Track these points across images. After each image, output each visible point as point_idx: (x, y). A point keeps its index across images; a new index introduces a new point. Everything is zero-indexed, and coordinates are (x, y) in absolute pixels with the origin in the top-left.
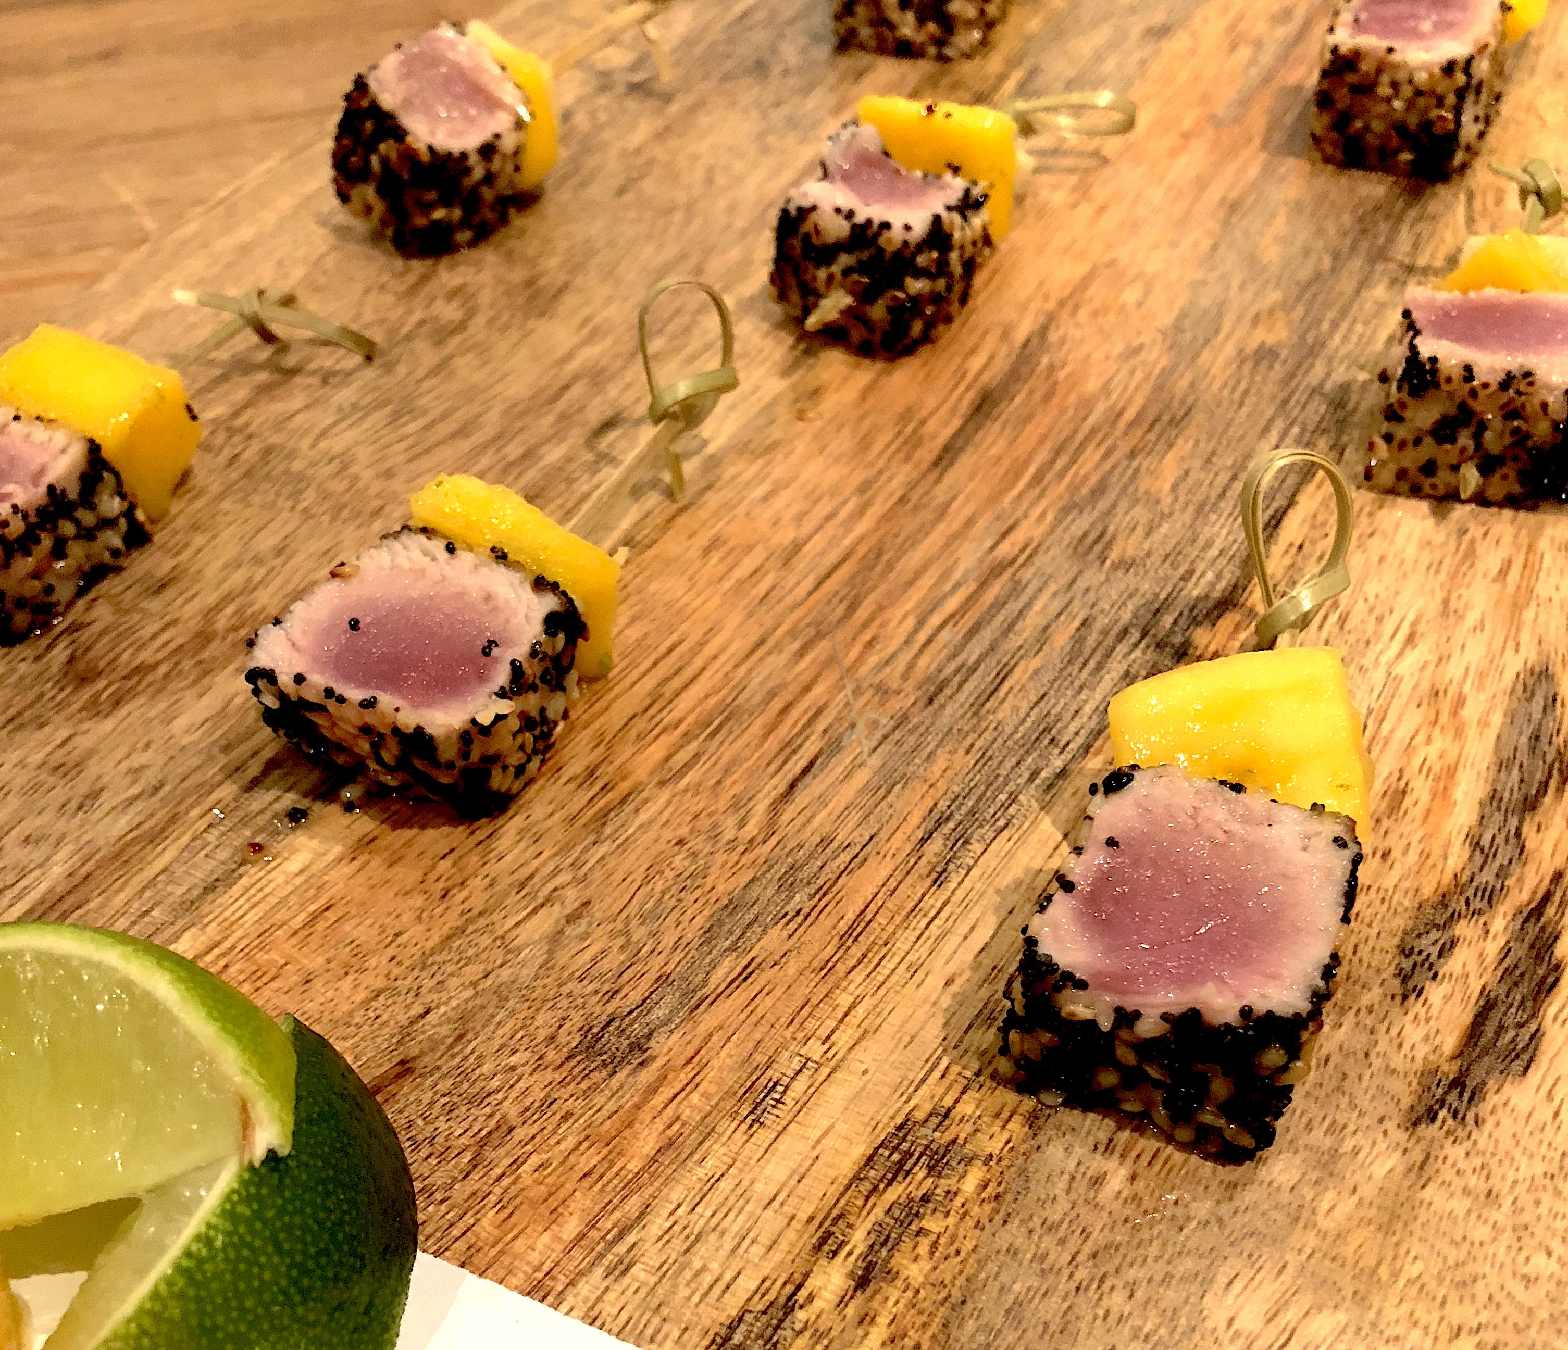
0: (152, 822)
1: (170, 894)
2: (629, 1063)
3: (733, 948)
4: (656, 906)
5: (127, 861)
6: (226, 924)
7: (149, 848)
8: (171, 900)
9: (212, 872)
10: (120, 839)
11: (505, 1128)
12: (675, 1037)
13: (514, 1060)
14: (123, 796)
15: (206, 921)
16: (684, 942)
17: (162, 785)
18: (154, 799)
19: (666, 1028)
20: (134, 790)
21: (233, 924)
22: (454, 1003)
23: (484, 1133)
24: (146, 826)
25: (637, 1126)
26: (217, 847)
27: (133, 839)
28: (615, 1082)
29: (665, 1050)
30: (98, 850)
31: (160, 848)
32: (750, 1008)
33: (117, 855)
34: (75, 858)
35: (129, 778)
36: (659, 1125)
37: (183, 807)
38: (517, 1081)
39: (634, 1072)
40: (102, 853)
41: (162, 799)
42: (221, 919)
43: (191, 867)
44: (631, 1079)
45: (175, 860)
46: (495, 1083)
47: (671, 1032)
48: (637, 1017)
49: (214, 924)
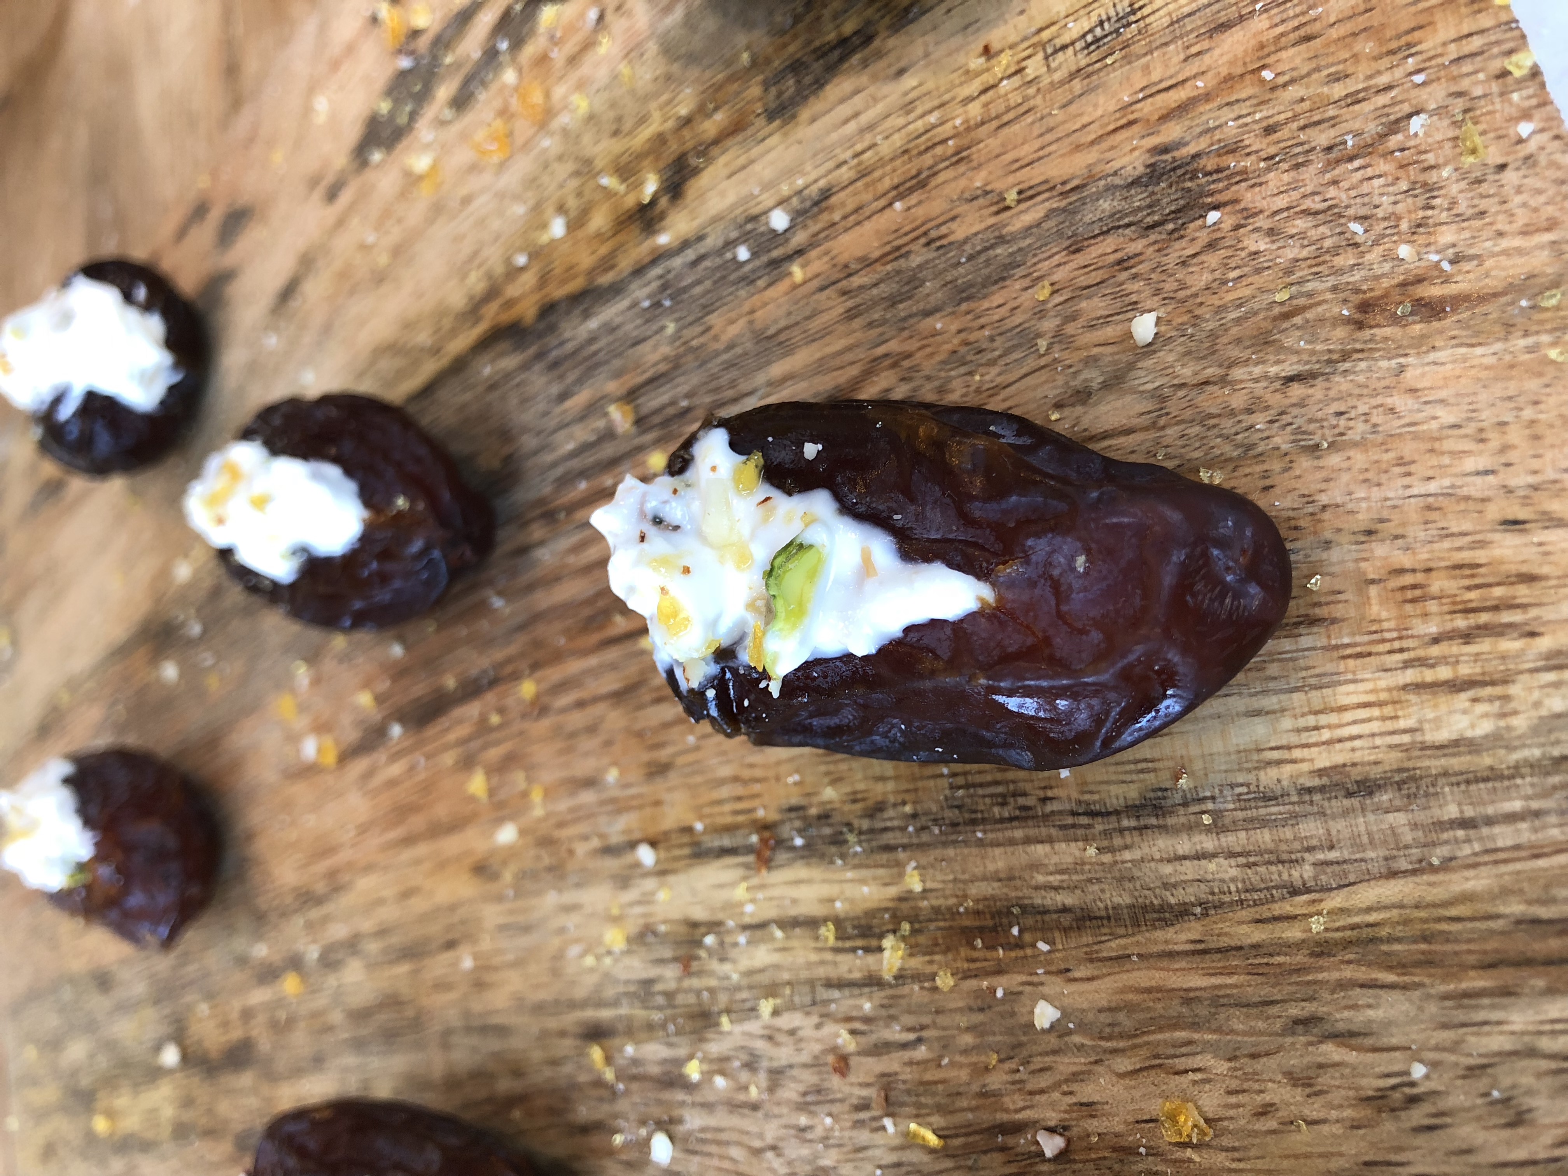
0: (1348, 973)
1: (1414, 826)
2: (1174, 159)
3: (1002, 240)
4: (1014, 348)
5: (1425, 938)
6: (1388, 710)
7: (1384, 932)
8: (1421, 816)
9: (1346, 813)
10: (1405, 987)
11: (1333, 155)
12: (1116, 165)
13: (1262, 245)
14: (1352, 1057)
15: (1406, 739)
16: (1026, 282)
17: (1297, 1022)
18: (1323, 1010)
19: (1118, 181)
20: (1331, 1052)
21: (1380, 704)
22: (1257, 371)
23: (1357, 163)
24: (1362, 974)
25: (1224, 71)
26: (1310, 849)
27: (1390, 968)
28: (1202, 144)
29: (1136, 153)
30: (1446, 997)
31: (1373, 918)
32: (1041, 153)
33: (1428, 962)
34: (1481, 1016)
35: (1324, 1080)
36: (1207, 59)
37: (1300, 958)
38: (1281, 211)
39: (1180, 144)
40: (1443, 988)
41: (1311, 999)
42: (1390, 726)
43: (1362, 848)
44: (1188, 139)
45: (1369, 878)
46: (1301, 224)
47: (1115, 173)
48: (1127, 215)
49: (1402, 724)
